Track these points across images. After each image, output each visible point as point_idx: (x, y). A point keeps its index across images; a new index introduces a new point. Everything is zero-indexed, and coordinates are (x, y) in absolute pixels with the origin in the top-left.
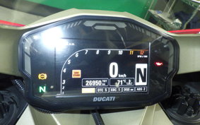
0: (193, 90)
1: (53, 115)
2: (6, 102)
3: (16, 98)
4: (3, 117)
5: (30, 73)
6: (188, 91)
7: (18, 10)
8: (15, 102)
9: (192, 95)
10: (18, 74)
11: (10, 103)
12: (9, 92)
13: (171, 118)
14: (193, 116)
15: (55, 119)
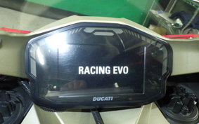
0: (188, 90)
1: (56, 113)
2: (12, 101)
3: (22, 98)
4: (10, 115)
5: (35, 75)
6: (183, 91)
7: (26, 12)
8: (21, 102)
9: (187, 95)
10: (25, 76)
11: (16, 102)
12: (15, 92)
13: (166, 116)
14: (188, 115)
15: (59, 117)
